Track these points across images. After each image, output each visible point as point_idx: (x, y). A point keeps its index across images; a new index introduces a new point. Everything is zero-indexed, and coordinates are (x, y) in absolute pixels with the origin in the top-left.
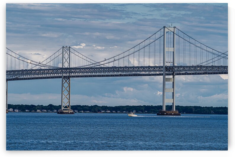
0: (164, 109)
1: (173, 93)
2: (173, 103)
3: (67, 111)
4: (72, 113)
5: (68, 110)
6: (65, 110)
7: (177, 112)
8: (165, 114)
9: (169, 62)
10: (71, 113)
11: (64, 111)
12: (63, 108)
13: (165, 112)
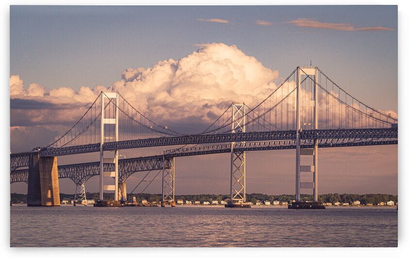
1: (314, 173)
2: (314, 190)
3: (239, 203)
4: (248, 207)
6: (236, 201)
8: (298, 206)
10: (245, 206)
11: (234, 203)
12: (232, 199)
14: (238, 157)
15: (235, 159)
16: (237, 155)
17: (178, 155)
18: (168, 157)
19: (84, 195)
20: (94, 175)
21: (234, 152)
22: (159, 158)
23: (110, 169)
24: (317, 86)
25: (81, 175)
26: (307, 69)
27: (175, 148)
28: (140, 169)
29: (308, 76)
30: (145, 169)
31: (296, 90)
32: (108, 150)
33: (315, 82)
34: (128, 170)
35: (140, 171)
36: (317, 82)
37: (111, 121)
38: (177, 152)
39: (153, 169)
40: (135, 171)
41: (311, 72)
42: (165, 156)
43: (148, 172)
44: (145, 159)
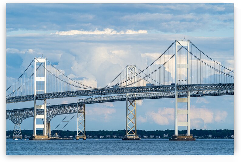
0: (176, 133)
1: (188, 115)
2: (188, 127)
3: (132, 137)
4: (138, 139)
5: (133, 135)
6: (130, 135)
7: (191, 137)
8: (176, 139)
9: (182, 81)
10: (136, 139)
11: (128, 137)
12: (127, 134)
13: (176, 137)
14: (131, 104)
15: (129, 105)
16: (130, 103)
17: (88, 103)
18: (81, 104)
19: (20, 131)
20: (27, 117)
21: (128, 100)
22: (75, 105)
23: (39, 113)
24: (189, 53)
25: (18, 117)
26: (182, 42)
27: (86, 98)
28: (60, 113)
29: (183, 46)
30: (65, 112)
31: (174, 57)
32: (39, 100)
33: (188, 51)
34: (52, 114)
35: (61, 114)
36: (189, 50)
37: (42, 79)
38: (87, 101)
39: (70, 113)
40: (57, 114)
41: (185, 43)
42: (78, 103)
43: (67, 114)
44: (64, 106)
